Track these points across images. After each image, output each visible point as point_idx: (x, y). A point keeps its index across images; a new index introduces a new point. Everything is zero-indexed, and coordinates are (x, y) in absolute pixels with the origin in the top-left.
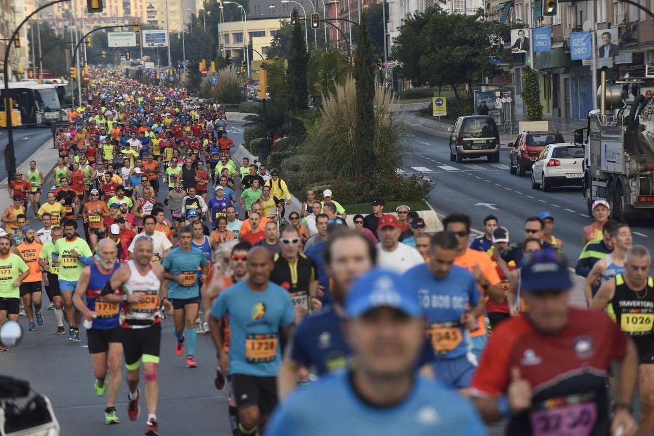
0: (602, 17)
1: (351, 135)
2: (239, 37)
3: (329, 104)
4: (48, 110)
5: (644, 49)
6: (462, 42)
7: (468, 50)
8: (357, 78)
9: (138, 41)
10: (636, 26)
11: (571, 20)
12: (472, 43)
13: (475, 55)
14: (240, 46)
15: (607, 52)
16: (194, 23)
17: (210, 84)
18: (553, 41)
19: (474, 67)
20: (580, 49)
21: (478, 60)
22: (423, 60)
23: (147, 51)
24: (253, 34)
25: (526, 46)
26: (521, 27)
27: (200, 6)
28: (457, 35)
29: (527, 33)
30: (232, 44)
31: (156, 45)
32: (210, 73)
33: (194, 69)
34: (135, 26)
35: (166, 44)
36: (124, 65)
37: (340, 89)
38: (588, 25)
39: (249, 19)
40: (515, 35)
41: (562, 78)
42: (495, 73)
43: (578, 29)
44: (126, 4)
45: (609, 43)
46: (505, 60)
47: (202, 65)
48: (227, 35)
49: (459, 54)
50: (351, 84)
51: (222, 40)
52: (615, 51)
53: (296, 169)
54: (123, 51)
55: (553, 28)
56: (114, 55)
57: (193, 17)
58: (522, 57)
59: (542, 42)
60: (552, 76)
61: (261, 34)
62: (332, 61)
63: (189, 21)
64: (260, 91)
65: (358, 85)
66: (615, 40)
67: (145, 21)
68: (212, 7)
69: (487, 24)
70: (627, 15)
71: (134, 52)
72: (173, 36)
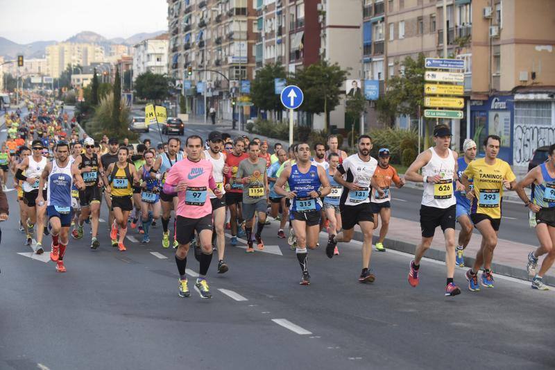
0: (209, 78)
1: (111, 114)
2: (78, 80)
3: (103, 102)
4: (5, 103)
5: (223, 91)
6: (158, 84)
7: (160, 87)
8: (114, 92)
9: (42, 81)
10: (220, 82)
11: (198, 79)
12: (162, 85)
13: (163, 89)
14: (79, 83)
15: (210, 90)
16: (63, 74)
17: (65, 96)
18: (191, 86)
19: (163, 93)
20: (200, 89)
21: (164, 91)
22: (144, 90)
23: (45, 84)
24: (83, 79)
25: (181, 87)
26: (179, 80)
27: (65, 69)
28: (156, 81)
29: (182, 82)
30: (76, 83)
31: (49, 82)
32: (66, 92)
33: (61, 91)
34: (41, 75)
35: (52, 82)
36: (36, 89)
37: (108, 96)
38: (203, 81)
39: (83, 74)
40: (177, 83)
41: (194, 99)
42: (170, 96)
43: (200, 82)
44: (39, 68)
45: (211, 87)
46: (174, 92)
47: (63, 89)
48: (74, 80)
49: (157, 88)
50: (112, 94)
51: (72, 81)
52: (212, 90)
53: (90, 126)
54: (35, 84)
55: (191, 81)
56: (32, 86)
57: (63, 73)
58: (180, 91)
59: (187, 85)
60: (191, 99)
61: (87, 79)
62: (105, 87)
63: (61, 74)
64: (81, 99)
65: (115, 95)
66: (213, 86)
67: (46, 73)
68: (69, 69)
69: (168, 78)
70: (217, 78)
71: (41, 85)
72: (55, 80)
